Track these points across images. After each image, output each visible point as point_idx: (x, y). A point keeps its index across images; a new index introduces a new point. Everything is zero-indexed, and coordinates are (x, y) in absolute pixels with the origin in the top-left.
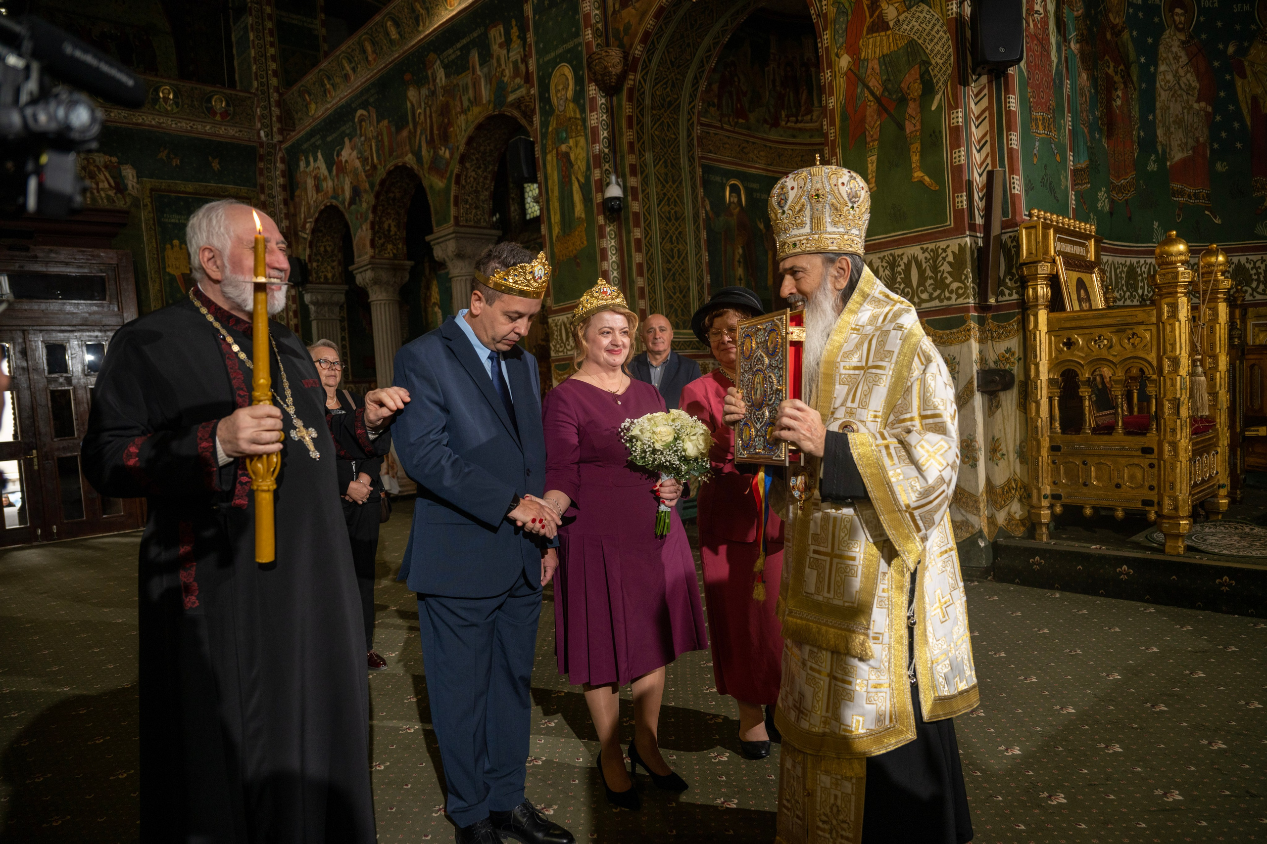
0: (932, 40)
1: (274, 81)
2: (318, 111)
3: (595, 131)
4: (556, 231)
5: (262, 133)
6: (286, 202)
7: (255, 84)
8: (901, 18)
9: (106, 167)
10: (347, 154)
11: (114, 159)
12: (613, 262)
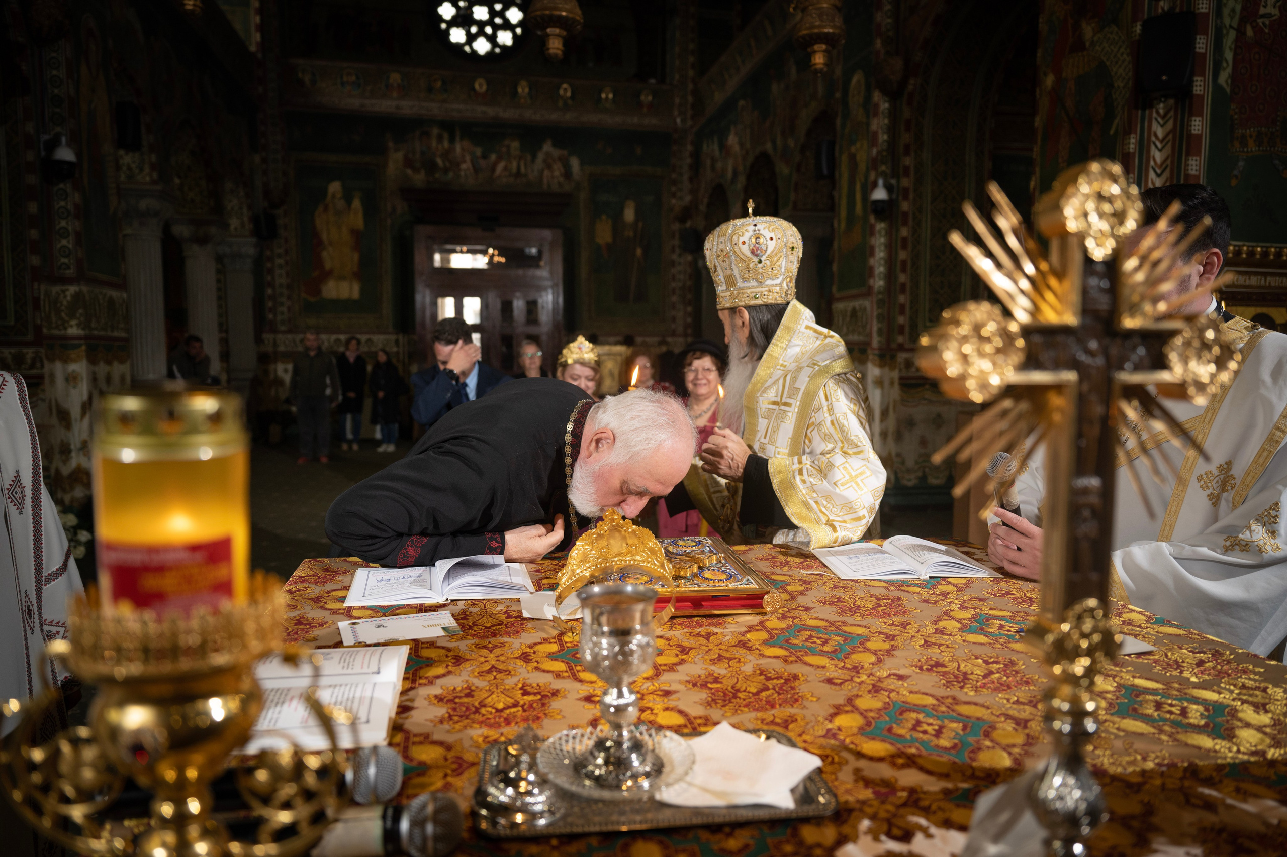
0: (1117, 63)
1: (691, 73)
2: (719, 98)
3: (875, 134)
4: (843, 225)
5: (678, 120)
6: (691, 180)
7: (677, 77)
8: (1096, 38)
9: (560, 159)
10: (732, 140)
11: (565, 152)
12: (881, 258)
